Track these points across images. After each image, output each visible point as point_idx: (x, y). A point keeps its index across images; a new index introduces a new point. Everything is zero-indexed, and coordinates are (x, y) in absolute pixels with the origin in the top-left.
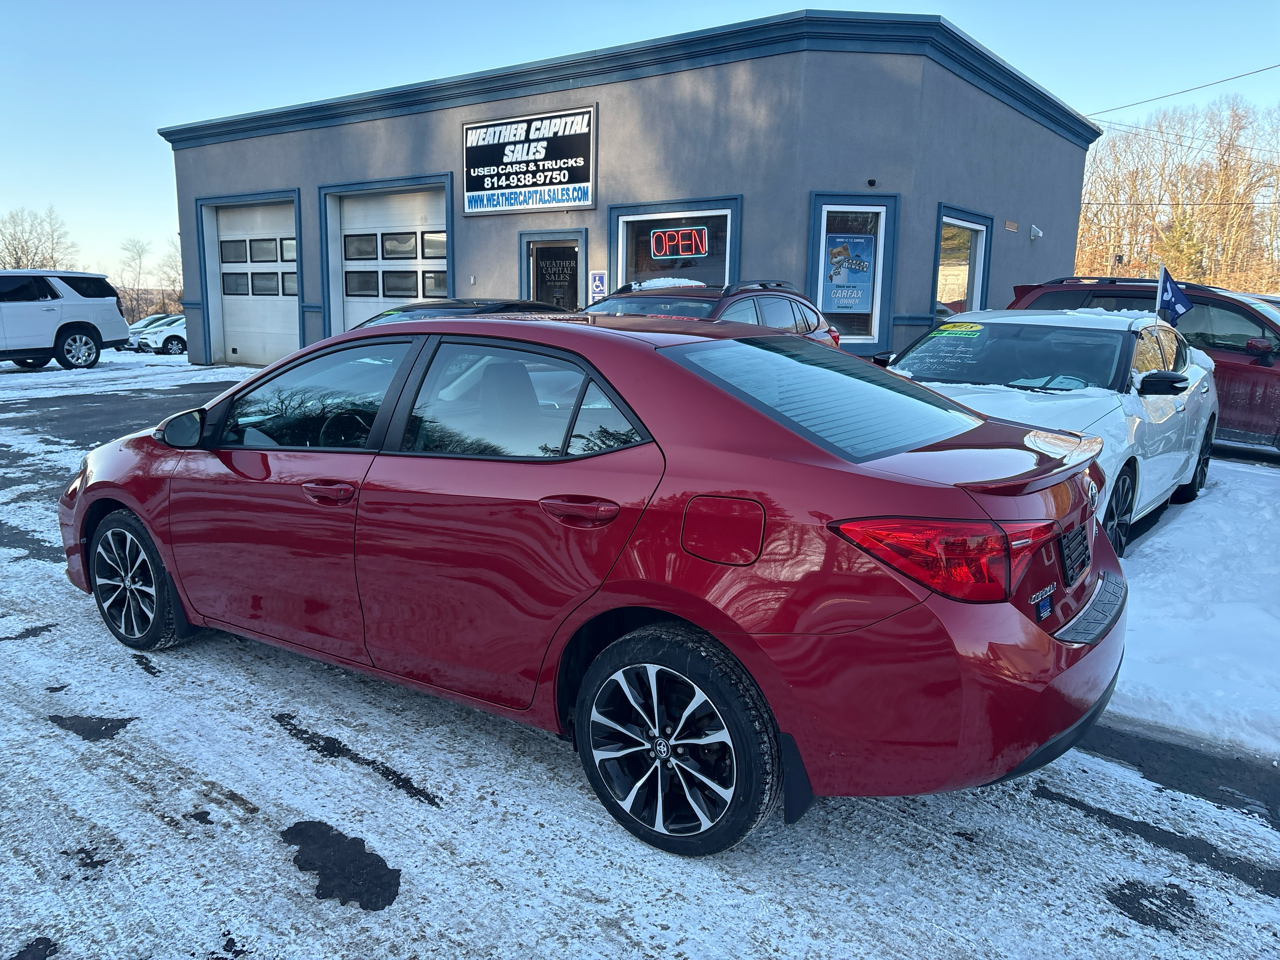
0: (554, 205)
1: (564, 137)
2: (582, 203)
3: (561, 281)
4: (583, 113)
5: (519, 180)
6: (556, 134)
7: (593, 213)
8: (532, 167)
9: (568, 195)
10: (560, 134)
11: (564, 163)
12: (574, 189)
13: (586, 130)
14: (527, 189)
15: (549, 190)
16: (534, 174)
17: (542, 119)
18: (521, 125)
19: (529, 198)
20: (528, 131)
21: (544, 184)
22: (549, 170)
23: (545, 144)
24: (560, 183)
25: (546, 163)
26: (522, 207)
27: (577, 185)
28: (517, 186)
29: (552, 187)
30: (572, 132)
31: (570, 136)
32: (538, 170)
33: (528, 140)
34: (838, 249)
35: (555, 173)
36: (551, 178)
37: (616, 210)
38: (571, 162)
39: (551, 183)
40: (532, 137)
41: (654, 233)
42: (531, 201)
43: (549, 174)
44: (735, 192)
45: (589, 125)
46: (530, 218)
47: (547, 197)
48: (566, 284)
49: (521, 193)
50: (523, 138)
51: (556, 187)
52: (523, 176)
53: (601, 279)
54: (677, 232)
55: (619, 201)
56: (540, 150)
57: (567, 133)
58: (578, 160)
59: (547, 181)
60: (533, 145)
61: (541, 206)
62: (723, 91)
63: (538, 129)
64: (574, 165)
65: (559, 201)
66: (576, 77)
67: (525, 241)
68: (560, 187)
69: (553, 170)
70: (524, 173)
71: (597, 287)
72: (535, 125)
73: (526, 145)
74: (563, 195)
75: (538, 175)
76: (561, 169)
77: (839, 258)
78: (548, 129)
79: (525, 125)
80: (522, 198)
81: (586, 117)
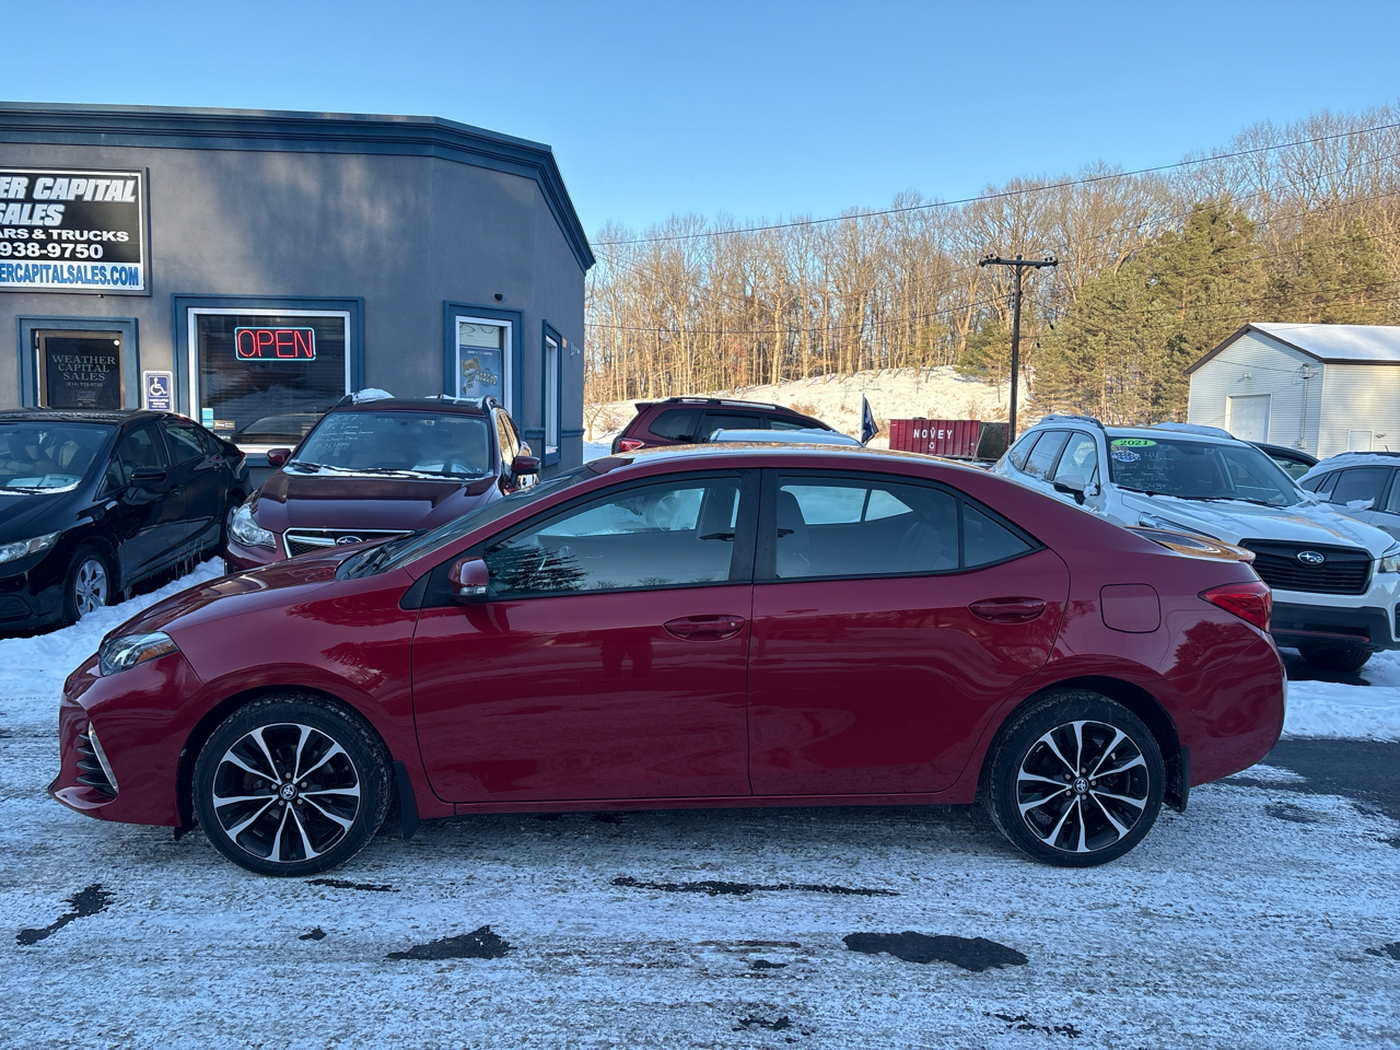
0: (79, 285)
1: (93, 203)
2: (127, 287)
3: (90, 382)
4: (125, 178)
5: (15, 249)
6: (79, 198)
7: (146, 301)
8: (38, 234)
9: (105, 276)
10: (88, 198)
11: (96, 236)
12: (114, 269)
13: (132, 199)
14: (30, 263)
15: (71, 267)
16: (43, 244)
17: (55, 177)
18: (16, 180)
19: (35, 274)
20: (30, 189)
21: (61, 258)
22: (68, 241)
23: (61, 208)
24: (89, 259)
25: (64, 232)
26: (22, 284)
27: (119, 265)
28: (12, 257)
29: (75, 264)
30: (108, 198)
31: (103, 204)
32: (50, 239)
33: (29, 199)
34: (470, 361)
35: (79, 246)
36: (74, 251)
37: (181, 301)
38: (106, 236)
39: (73, 257)
40: (37, 195)
41: (239, 331)
42: (38, 278)
43: (71, 246)
44: (353, 294)
45: (135, 192)
46: (35, 300)
47: (66, 275)
48: (101, 385)
49: (19, 266)
50: (21, 196)
51: (82, 264)
52: (23, 245)
53: (163, 381)
54: (274, 332)
55: (188, 290)
56: (55, 216)
57: (99, 198)
58: (119, 234)
59: (67, 255)
60: (39, 207)
61: (56, 285)
62: (331, 183)
63: (46, 188)
64: (113, 239)
65: (89, 282)
66: (110, 132)
67: (27, 328)
68: (89, 264)
69: (76, 242)
70: (26, 242)
71: (156, 390)
72: (41, 182)
73: (28, 207)
74: (94, 275)
75: (50, 247)
76: (89, 242)
77: (471, 370)
78: (67, 189)
79: (25, 181)
80: (21, 273)
81: (131, 184)
